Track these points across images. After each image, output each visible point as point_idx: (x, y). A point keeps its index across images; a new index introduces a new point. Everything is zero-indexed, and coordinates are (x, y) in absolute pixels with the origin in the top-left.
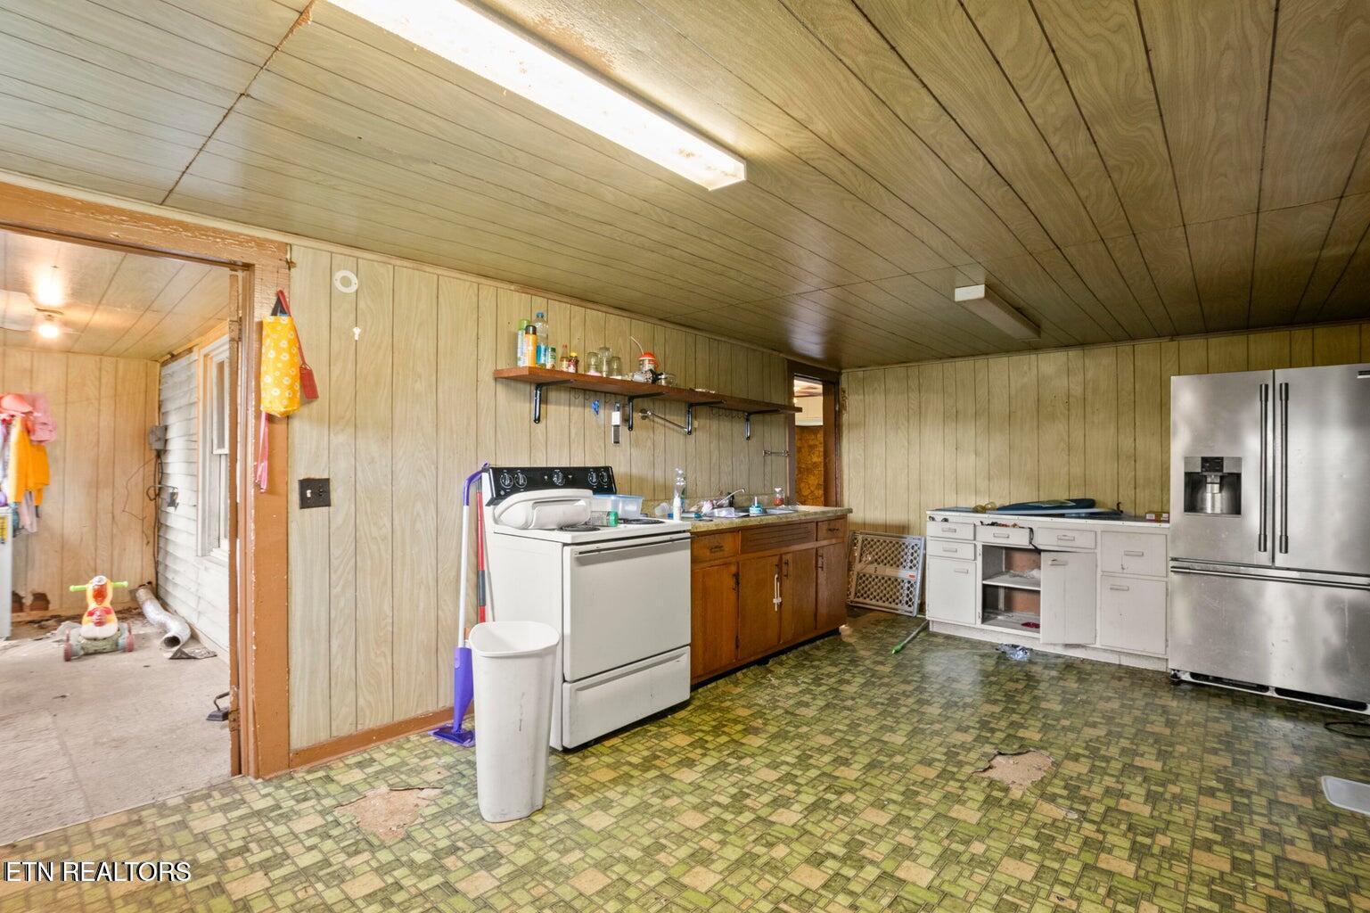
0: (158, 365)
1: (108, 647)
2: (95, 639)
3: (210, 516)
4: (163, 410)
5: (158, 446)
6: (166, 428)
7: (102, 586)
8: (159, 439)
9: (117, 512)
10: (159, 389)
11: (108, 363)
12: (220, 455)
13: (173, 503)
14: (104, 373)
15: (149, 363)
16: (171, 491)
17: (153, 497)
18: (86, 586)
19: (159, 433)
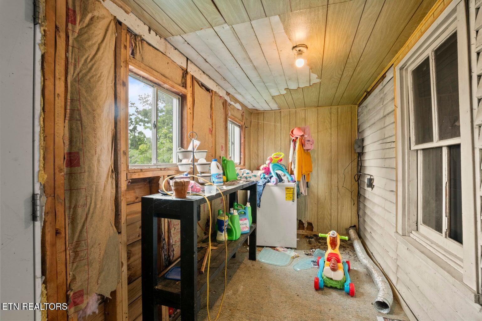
0: (357, 106)
1: (338, 287)
2: (331, 279)
3: (409, 203)
4: (360, 131)
5: (359, 150)
6: (363, 140)
7: (334, 238)
8: (359, 147)
9: (340, 187)
10: (358, 120)
11: (334, 108)
12: (417, 150)
13: (371, 185)
14: (332, 115)
15: (353, 106)
16: (369, 177)
17: (357, 180)
18: (326, 235)
19: (360, 143)
